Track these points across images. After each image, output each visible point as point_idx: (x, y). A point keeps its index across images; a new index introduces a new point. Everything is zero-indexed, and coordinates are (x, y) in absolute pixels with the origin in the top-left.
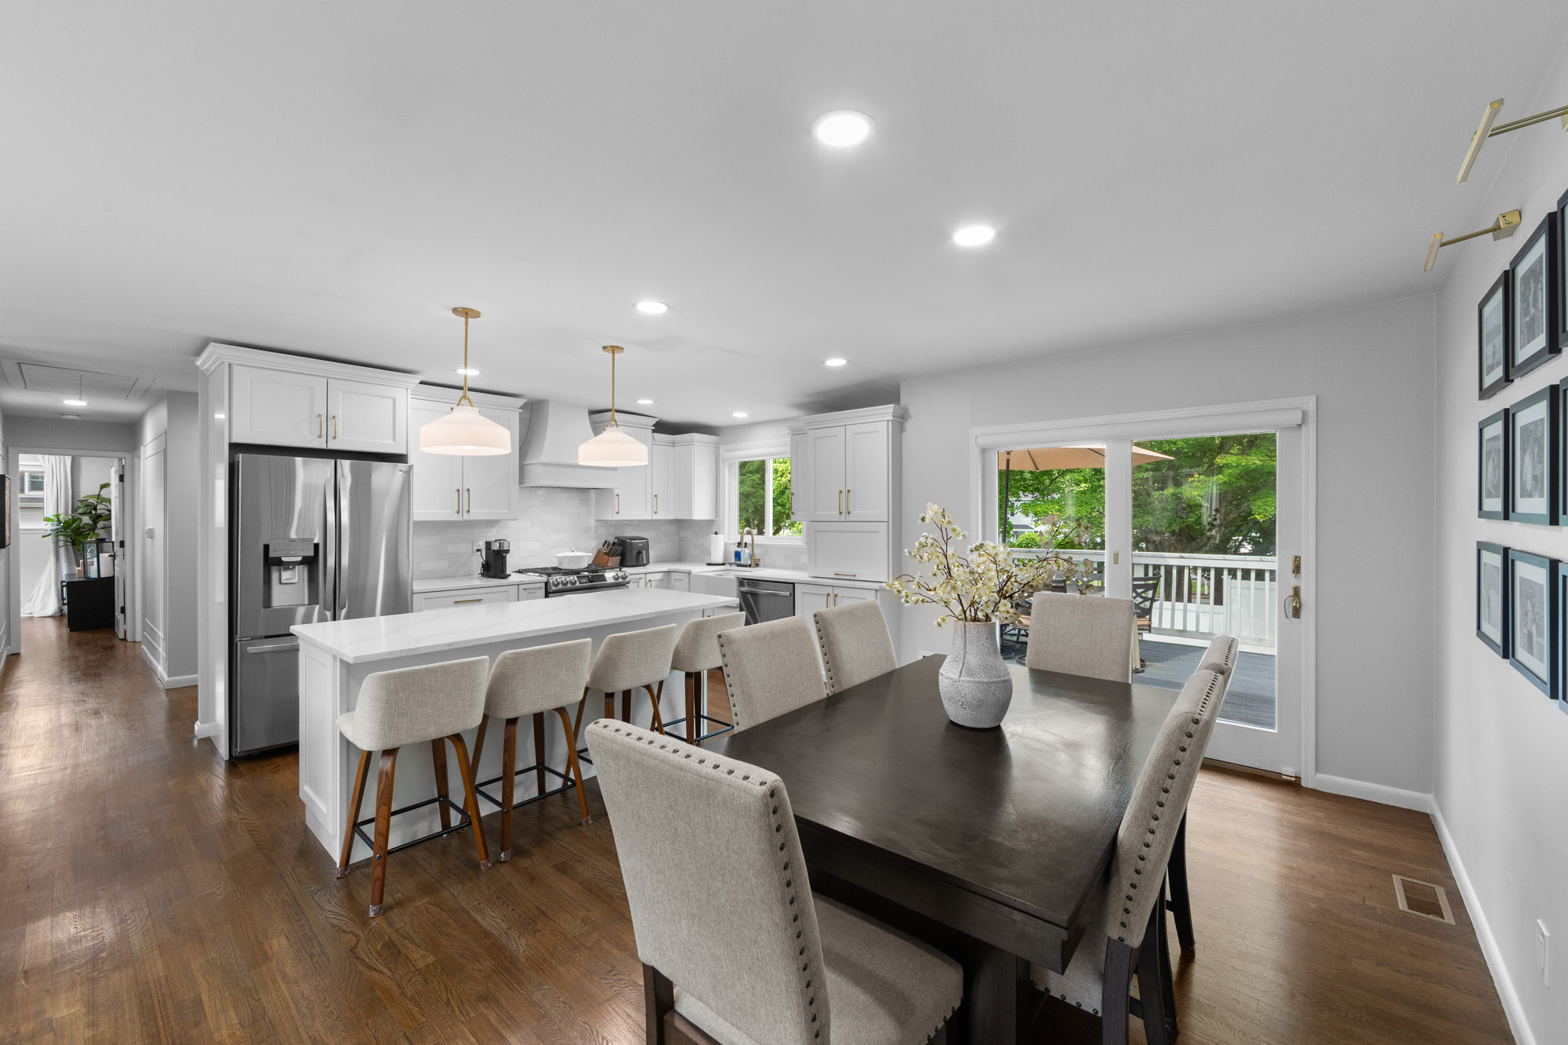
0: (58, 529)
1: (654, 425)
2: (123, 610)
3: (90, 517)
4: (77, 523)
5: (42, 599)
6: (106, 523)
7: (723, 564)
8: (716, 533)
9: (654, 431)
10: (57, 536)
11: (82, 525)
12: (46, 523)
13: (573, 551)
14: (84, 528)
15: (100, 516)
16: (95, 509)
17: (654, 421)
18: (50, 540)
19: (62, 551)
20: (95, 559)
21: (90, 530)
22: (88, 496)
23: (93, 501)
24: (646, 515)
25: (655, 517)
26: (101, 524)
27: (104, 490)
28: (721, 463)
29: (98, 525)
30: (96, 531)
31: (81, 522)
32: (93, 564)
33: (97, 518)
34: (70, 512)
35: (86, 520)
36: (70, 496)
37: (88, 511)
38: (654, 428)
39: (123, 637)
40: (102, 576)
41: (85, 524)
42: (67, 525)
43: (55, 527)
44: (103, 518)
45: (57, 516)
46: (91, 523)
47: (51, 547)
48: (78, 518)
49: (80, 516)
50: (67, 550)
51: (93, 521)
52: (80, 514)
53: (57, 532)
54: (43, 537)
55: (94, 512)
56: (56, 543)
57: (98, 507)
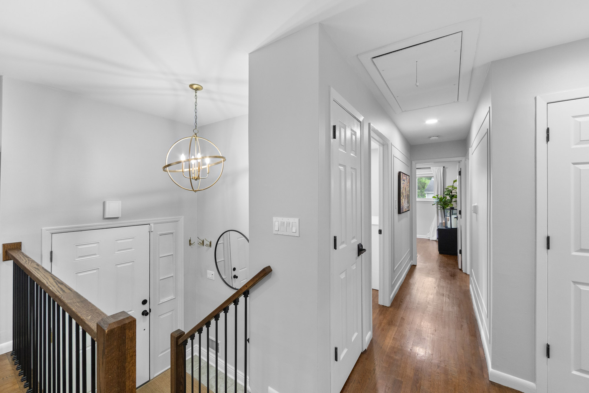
0: (438, 201)
2: (461, 252)
3: (449, 196)
4: (444, 199)
5: (433, 232)
6: (456, 199)
10: (438, 205)
11: (446, 200)
12: (434, 199)
14: (447, 201)
15: (453, 196)
16: (451, 192)
18: (435, 206)
19: (439, 211)
20: (450, 218)
21: (450, 202)
22: (449, 186)
23: (450, 188)
26: (454, 200)
27: (455, 183)
29: (452, 200)
30: (452, 203)
31: (446, 198)
32: (449, 220)
33: (452, 197)
34: (442, 194)
35: (448, 198)
36: (442, 186)
37: (449, 193)
39: (461, 268)
40: (453, 227)
41: (448, 199)
42: (441, 200)
43: (437, 201)
44: (454, 197)
45: (437, 195)
46: (450, 199)
47: (436, 209)
48: (445, 197)
49: (446, 196)
50: (441, 211)
51: (450, 198)
52: (446, 195)
53: (438, 203)
54: (433, 205)
55: (451, 194)
56: (437, 208)
57: (453, 192)
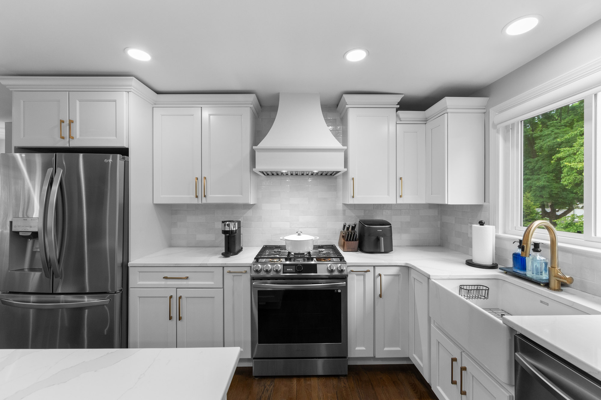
1: (399, 104)
7: (494, 267)
8: (481, 223)
9: (398, 110)
13: (299, 235)
17: (398, 98)
24: (389, 199)
25: (400, 201)
28: (492, 131)
38: (398, 106)
